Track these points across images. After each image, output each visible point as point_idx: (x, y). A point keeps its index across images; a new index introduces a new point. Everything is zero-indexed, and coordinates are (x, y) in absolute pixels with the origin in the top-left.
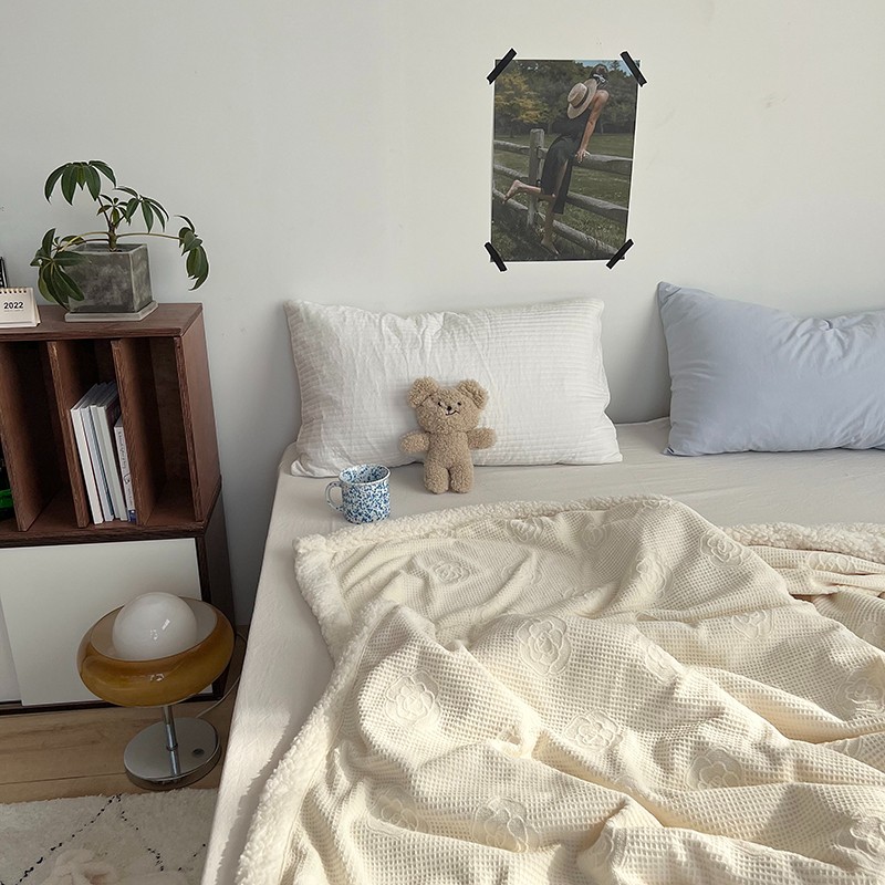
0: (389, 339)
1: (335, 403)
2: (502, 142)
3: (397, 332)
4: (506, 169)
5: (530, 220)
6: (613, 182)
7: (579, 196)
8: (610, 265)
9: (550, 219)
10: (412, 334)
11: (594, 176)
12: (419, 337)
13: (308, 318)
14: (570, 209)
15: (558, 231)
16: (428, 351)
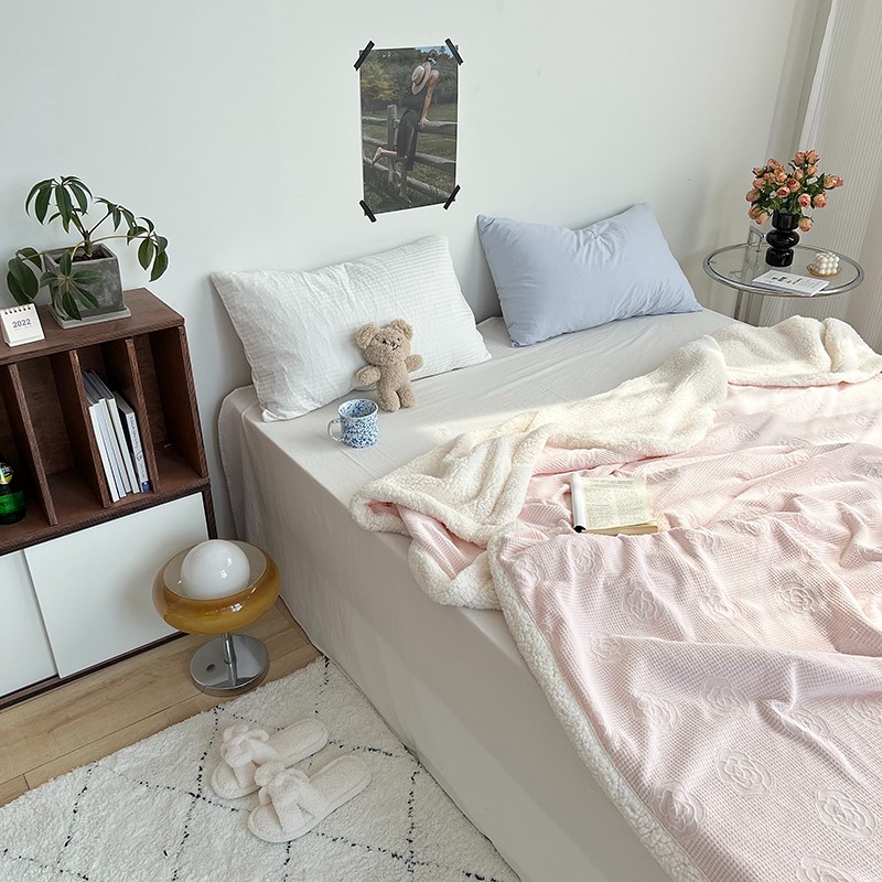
0: (320, 295)
1: (293, 356)
2: (367, 118)
3: (321, 286)
4: (372, 139)
5: (391, 179)
6: (445, 142)
7: (424, 155)
8: (446, 207)
9: (404, 175)
10: (335, 288)
11: (432, 139)
12: (341, 289)
13: (243, 287)
14: (417, 167)
15: (410, 185)
16: (354, 299)
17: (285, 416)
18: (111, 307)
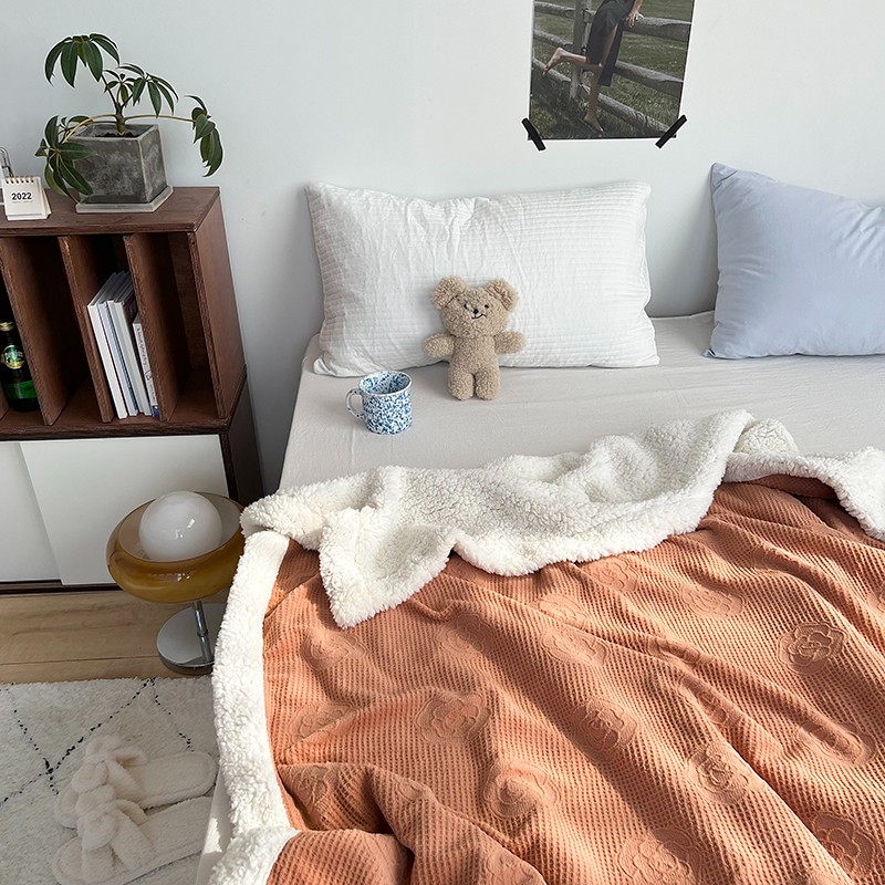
0: (415, 231)
1: (357, 300)
2: (544, 4)
3: (423, 221)
4: (548, 35)
5: (573, 93)
6: (668, 49)
7: (629, 66)
8: (660, 144)
9: (595, 92)
10: (440, 225)
11: (646, 43)
12: (447, 228)
13: (329, 205)
14: (617, 81)
15: (604, 106)
16: (456, 244)
17: (335, 371)
18: (132, 196)
